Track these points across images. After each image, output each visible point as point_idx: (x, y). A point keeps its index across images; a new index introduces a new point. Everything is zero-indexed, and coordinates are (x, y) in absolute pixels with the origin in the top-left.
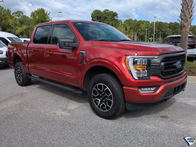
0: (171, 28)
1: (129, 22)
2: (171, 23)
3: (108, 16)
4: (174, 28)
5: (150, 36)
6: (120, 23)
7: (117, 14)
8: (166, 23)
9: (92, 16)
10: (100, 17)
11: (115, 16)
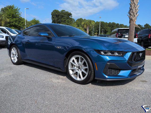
0: (110, 26)
1: (80, 20)
2: (110, 23)
3: (64, 15)
4: (112, 26)
5: (95, 31)
6: (73, 21)
7: (72, 14)
8: (107, 23)
9: (52, 14)
10: (59, 16)
11: (70, 15)
